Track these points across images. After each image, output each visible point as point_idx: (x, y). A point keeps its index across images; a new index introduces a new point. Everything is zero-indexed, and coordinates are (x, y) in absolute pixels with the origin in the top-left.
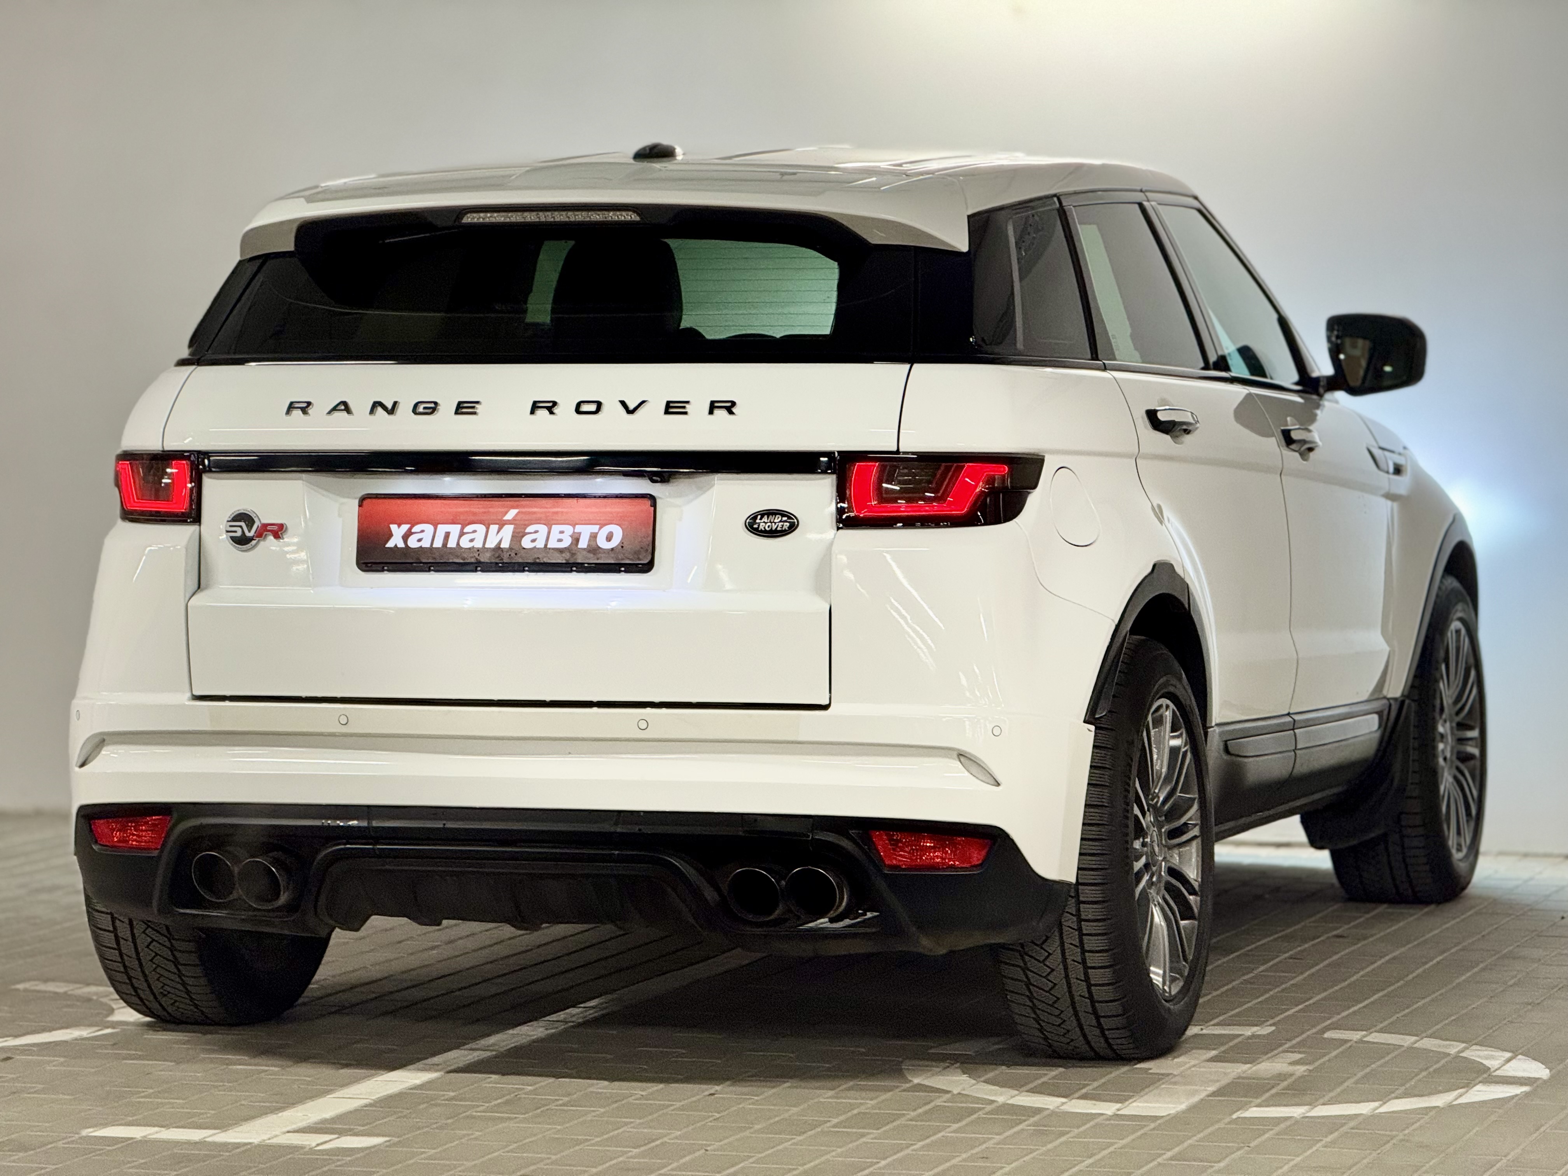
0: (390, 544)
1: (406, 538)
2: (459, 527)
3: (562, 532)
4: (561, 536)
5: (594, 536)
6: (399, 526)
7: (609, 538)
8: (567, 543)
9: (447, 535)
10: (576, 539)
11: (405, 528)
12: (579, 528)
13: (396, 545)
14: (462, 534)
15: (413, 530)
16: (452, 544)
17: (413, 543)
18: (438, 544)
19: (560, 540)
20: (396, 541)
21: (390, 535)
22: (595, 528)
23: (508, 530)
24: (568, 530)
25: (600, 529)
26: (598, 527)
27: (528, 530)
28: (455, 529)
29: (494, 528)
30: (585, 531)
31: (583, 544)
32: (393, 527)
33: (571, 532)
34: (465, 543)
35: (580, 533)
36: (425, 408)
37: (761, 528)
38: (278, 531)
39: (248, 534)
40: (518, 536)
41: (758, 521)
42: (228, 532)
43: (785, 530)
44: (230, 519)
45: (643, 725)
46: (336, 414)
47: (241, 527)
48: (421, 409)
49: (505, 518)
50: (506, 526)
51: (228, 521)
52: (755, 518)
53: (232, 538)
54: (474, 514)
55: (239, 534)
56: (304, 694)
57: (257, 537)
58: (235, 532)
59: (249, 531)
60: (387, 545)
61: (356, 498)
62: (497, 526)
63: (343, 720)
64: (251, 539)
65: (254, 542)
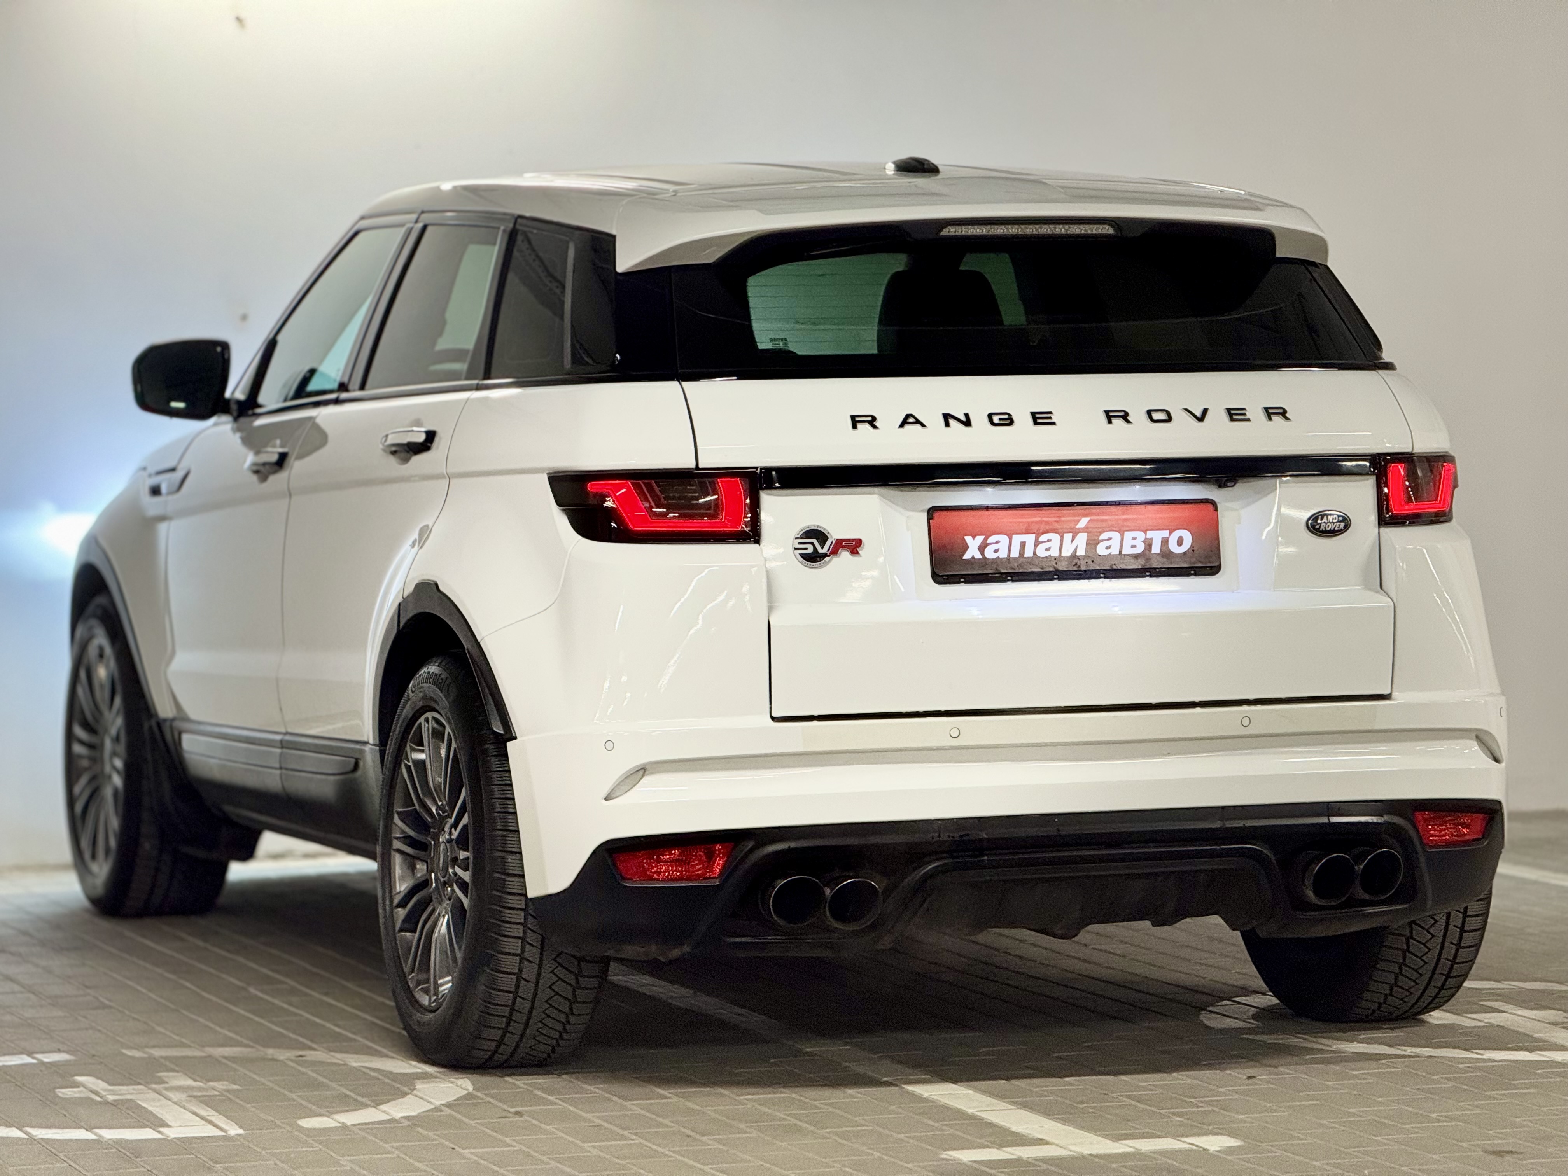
0: (967, 556)
1: (982, 548)
2: (1034, 536)
3: (1134, 538)
4: (1134, 542)
5: (1165, 542)
6: (974, 538)
7: (1180, 542)
8: (1140, 548)
9: (1023, 545)
10: (1149, 544)
11: (980, 539)
12: (1150, 534)
13: (973, 557)
14: (1037, 544)
15: (989, 541)
16: (1029, 553)
17: (990, 554)
18: (1015, 554)
19: (1133, 547)
20: (972, 552)
21: (966, 547)
22: (1165, 534)
23: (1082, 538)
24: (1141, 536)
25: (1170, 535)
26: (1168, 532)
27: (1101, 538)
28: (1030, 539)
29: (1068, 537)
30: (1157, 536)
31: (1156, 549)
32: (968, 539)
33: (1143, 539)
34: (1041, 552)
35: (1151, 539)
36: (1000, 419)
37: (1322, 528)
38: (854, 546)
39: (820, 550)
40: (1092, 543)
41: (1319, 521)
42: (796, 549)
43: (1342, 530)
44: (798, 536)
45: (1246, 722)
46: (907, 427)
47: (812, 544)
48: (996, 419)
49: (1078, 526)
50: (1080, 534)
51: (796, 538)
52: (1317, 518)
53: (802, 555)
54: (1047, 523)
55: (810, 550)
56: (904, 710)
57: (832, 553)
58: (806, 549)
59: (822, 548)
60: (965, 557)
61: (922, 511)
62: (1070, 535)
63: (955, 733)
64: (825, 555)
65: (827, 559)
